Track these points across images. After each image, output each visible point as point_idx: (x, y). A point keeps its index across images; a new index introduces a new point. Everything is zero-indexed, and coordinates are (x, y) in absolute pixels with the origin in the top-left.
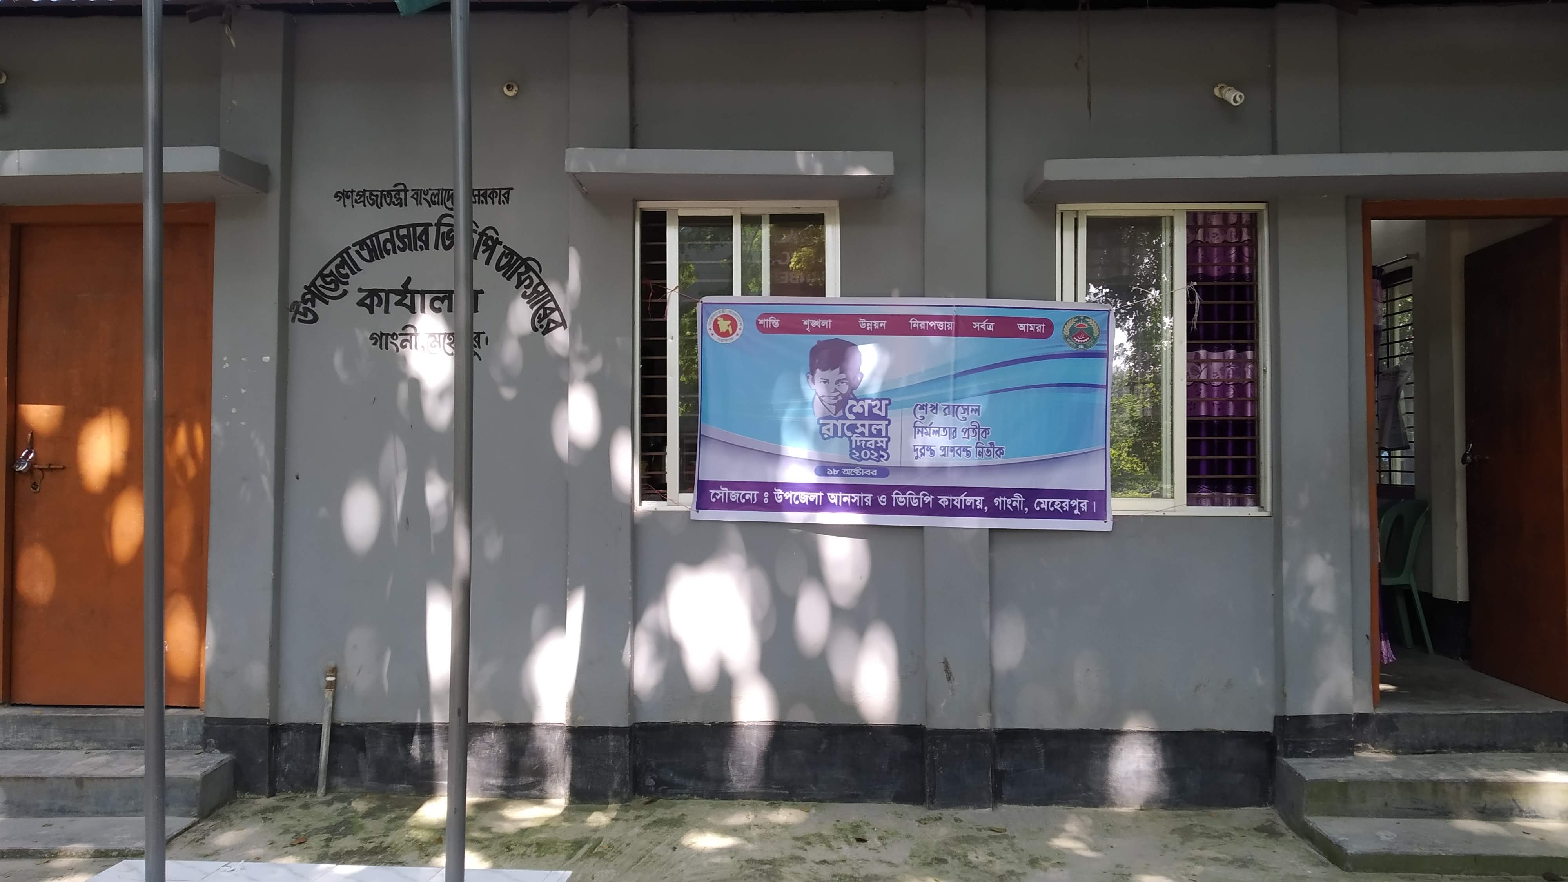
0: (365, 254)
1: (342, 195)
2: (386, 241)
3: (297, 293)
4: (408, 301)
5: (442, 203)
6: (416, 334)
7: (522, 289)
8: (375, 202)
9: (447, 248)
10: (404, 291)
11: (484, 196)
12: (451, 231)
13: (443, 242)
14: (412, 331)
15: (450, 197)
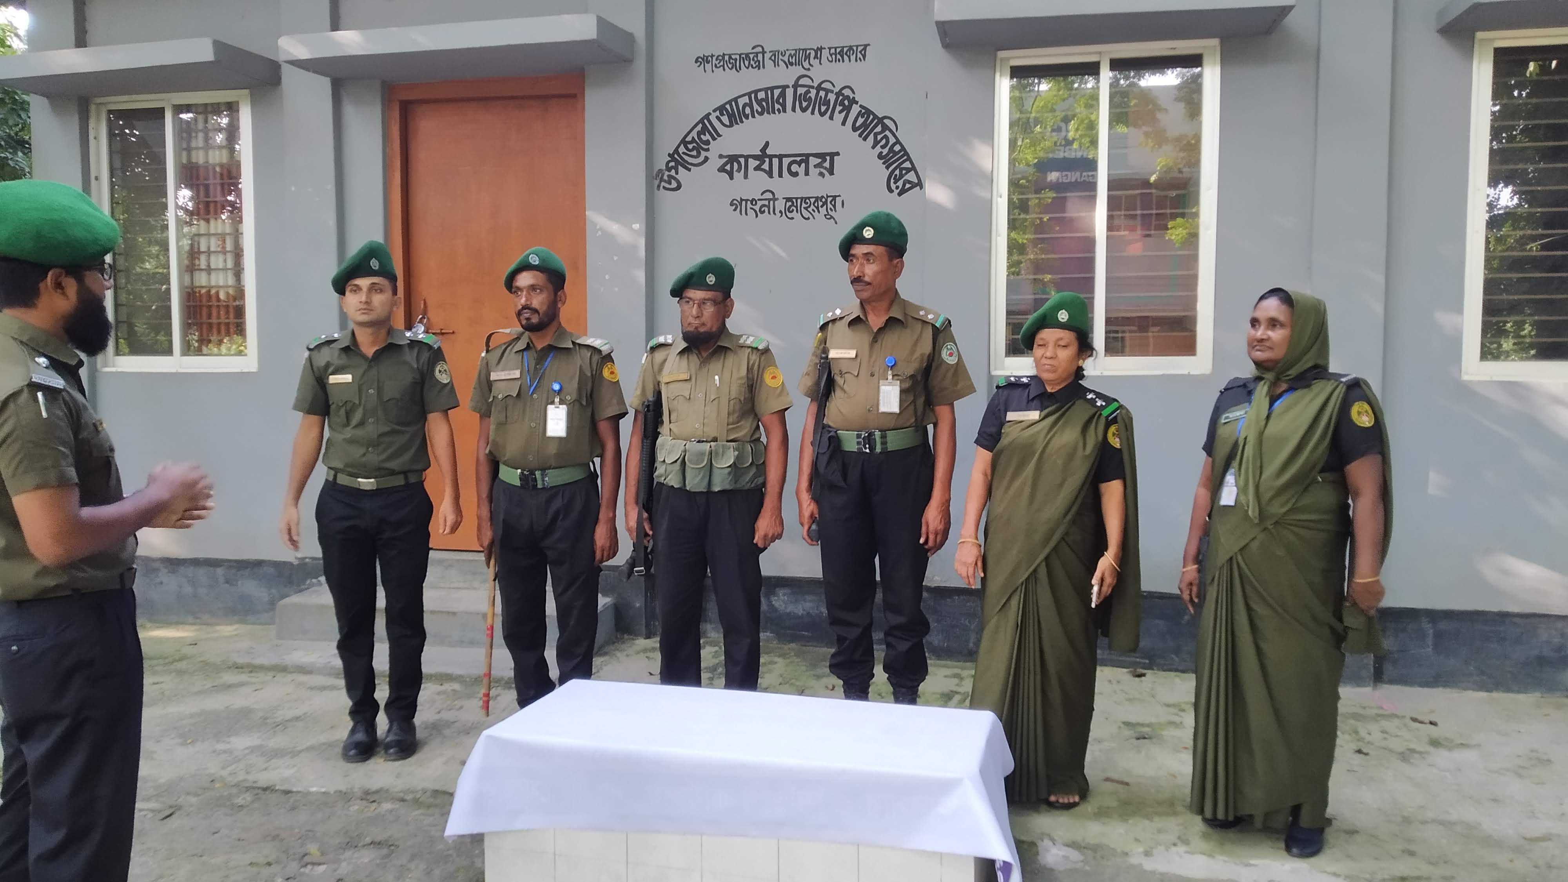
0: (726, 119)
1: (702, 60)
2: (745, 105)
3: (661, 162)
4: (766, 166)
5: (799, 63)
6: (775, 199)
7: (878, 149)
8: (734, 66)
9: (804, 110)
10: (763, 156)
11: (841, 54)
12: (808, 92)
13: (801, 104)
14: (770, 196)
15: (808, 57)
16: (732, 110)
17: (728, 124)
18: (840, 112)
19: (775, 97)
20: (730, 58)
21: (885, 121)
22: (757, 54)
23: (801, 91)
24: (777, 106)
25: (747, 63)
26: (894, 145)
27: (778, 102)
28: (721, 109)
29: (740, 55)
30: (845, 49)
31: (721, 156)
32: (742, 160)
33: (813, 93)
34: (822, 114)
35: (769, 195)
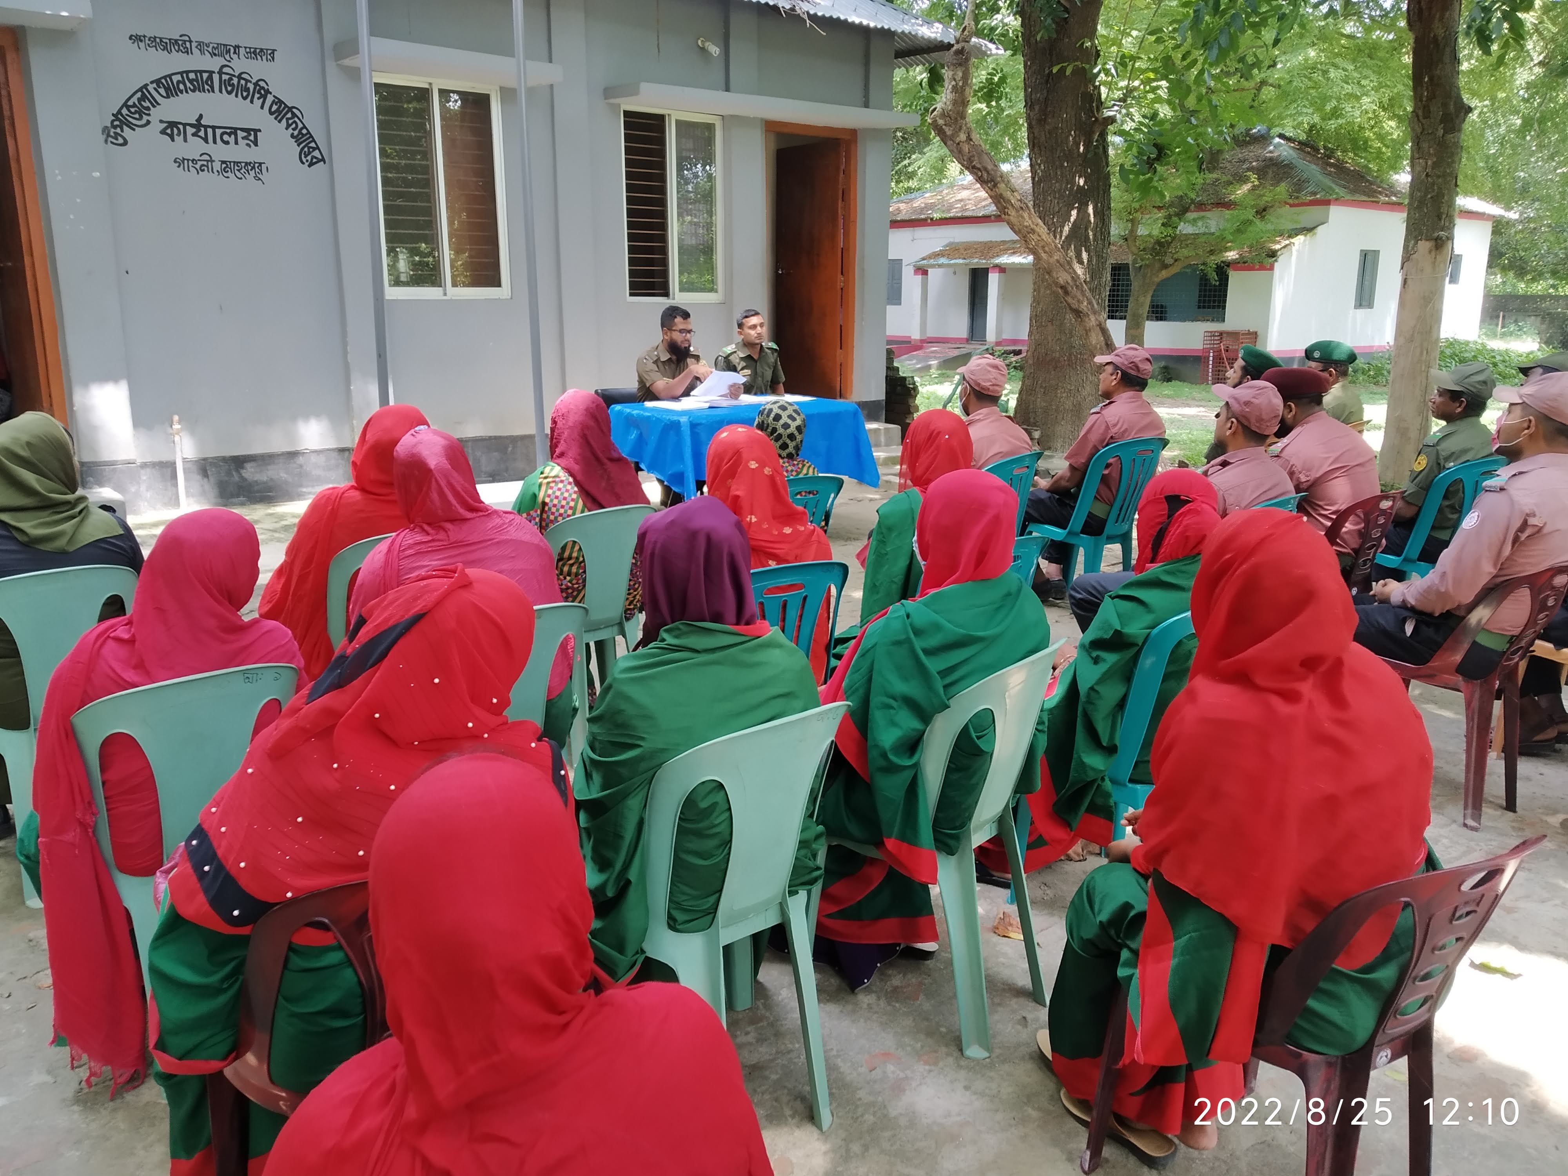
0: (162, 91)
1: (136, 39)
2: (178, 82)
3: (106, 120)
4: (202, 134)
5: (222, 55)
6: (212, 161)
7: (290, 131)
8: (165, 48)
9: (229, 93)
10: (198, 125)
11: (256, 53)
12: (231, 79)
13: (226, 88)
14: (209, 158)
15: (228, 51)
16: (168, 84)
17: (165, 95)
18: (259, 98)
19: (205, 78)
20: (161, 41)
21: (294, 110)
22: (185, 41)
23: (225, 77)
24: (206, 87)
25: (177, 48)
26: (302, 129)
27: (208, 85)
28: (158, 82)
29: (170, 40)
30: (258, 51)
31: (161, 121)
32: (181, 127)
33: (235, 81)
34: (245, 98)
35: (207, 157)
